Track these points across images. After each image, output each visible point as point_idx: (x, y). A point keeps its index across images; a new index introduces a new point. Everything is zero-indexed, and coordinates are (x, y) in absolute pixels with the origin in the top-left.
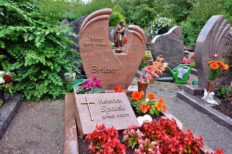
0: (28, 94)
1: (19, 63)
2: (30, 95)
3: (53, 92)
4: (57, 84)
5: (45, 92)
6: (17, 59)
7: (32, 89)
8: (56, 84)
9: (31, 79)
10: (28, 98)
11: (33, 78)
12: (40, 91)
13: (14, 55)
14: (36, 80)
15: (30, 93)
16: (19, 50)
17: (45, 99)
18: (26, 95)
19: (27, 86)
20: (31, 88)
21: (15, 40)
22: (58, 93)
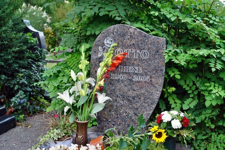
1: (192, 99)
6: (190, 94)
9: (207, 125)
11: (210, 123)
12: (219, 144)
13: (187, 89)
14: (213, 126)
16: (194, 82)
21: (193, 67)
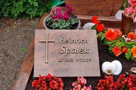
0: (5, 10)
2: (8, 12)
3: (30, 11)
4: (33, 4)
5: (22, 11)
7: (10, 6)
8: (31, 4)
10: (6, 15)
15: (8, 10)
17: (24, 17)
18: (4, 12)
19: (4, 2)
20: (9, 4)
22: (35, 13)
